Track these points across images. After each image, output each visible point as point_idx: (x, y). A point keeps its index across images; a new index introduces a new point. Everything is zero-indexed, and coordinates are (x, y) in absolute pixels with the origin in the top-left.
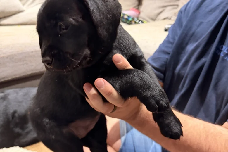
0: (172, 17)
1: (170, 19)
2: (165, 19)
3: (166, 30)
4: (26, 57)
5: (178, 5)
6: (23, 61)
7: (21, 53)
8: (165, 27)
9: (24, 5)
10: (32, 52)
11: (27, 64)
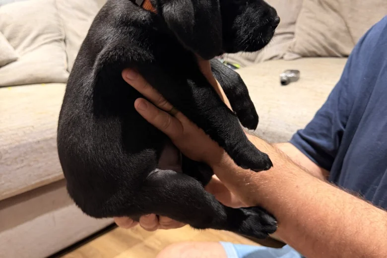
0: (284, 54)
1: (282, 58)
2: (271, 59)
3: (284, 83)
4: (25, 153)
5: (293, 33)
6: (22, 161)
7: (18, 147)
8: (282, 77)
9: (15, 48)
10: (38, 142)
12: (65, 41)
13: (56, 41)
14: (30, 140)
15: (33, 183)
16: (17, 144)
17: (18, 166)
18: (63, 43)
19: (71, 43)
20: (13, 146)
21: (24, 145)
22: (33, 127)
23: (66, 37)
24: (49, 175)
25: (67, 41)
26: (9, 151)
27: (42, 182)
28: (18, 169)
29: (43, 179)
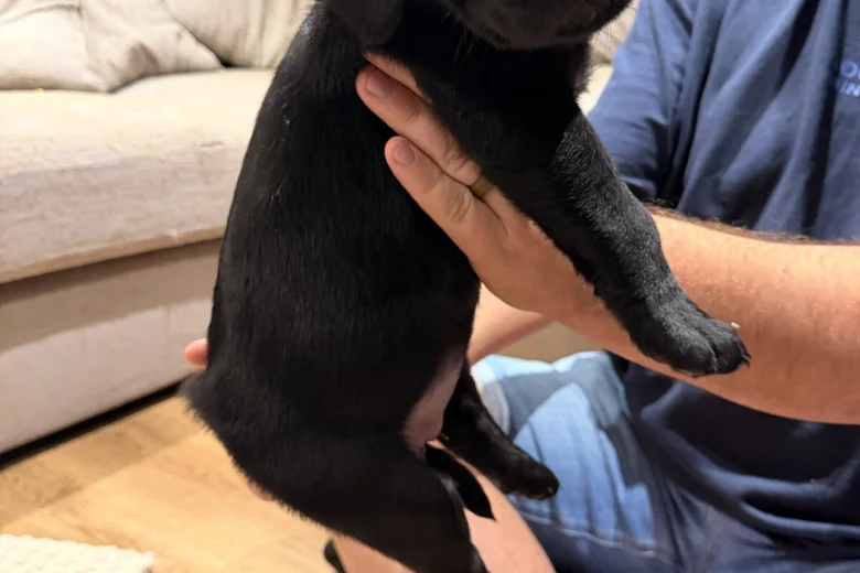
6: (30, 207)
7: (21, 176)
10: (63, 172)
11: (43, 218)
12: (79, 10)
13: (62, 7)
14: (47, 166)
15: (50, 256)
16: (21, 169)
17: (22, 216)
18: (74, 15)
19: (92, 19)
20: (14, 171)
21: (35, 175)
22: (51, 140)
23: (80, 4)
24: (80, 244)
25: (84, 13)
26: (6, 182)
27: (66, 258)
28: (22, 221)
29: (70, 252)
